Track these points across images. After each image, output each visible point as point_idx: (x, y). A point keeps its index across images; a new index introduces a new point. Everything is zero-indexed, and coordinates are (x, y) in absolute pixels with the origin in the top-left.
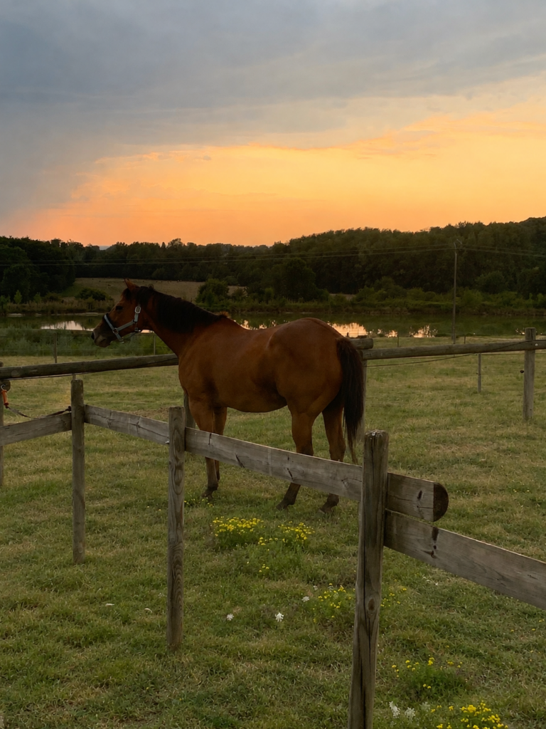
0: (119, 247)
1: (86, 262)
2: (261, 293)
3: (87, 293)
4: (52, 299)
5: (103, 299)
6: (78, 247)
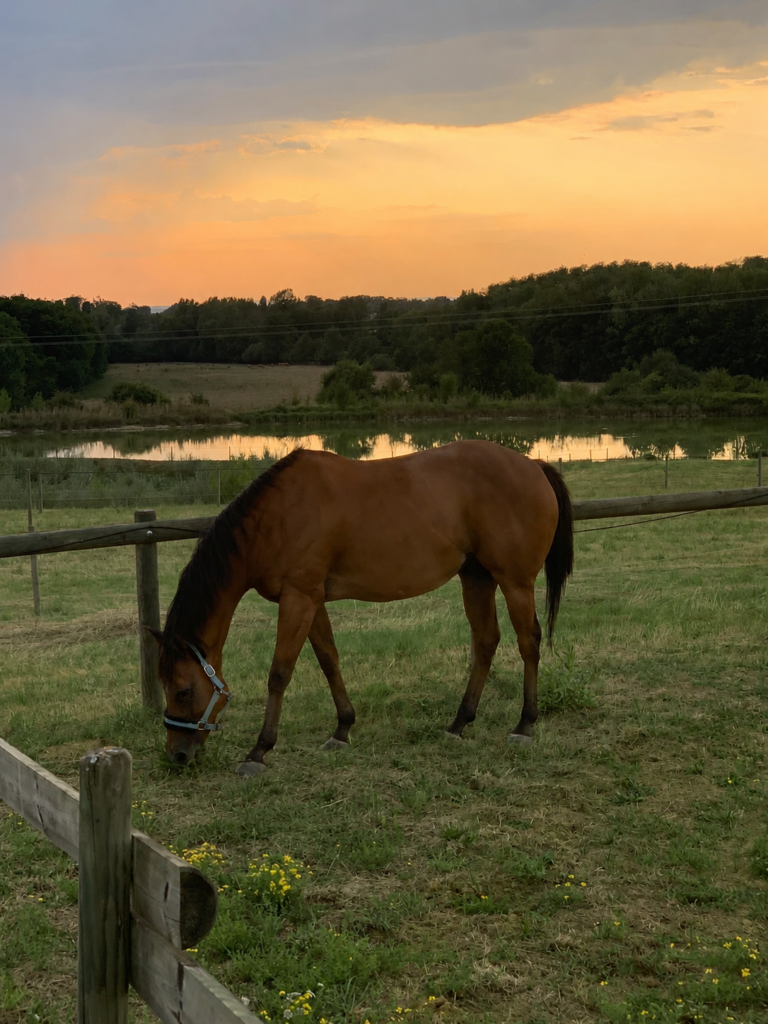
0: (184, 308)
1: (126, 336)
2: (434, 384)
3: (124, 391)
4: (64, 403)
5: (153, 401)
6: (112, 309)
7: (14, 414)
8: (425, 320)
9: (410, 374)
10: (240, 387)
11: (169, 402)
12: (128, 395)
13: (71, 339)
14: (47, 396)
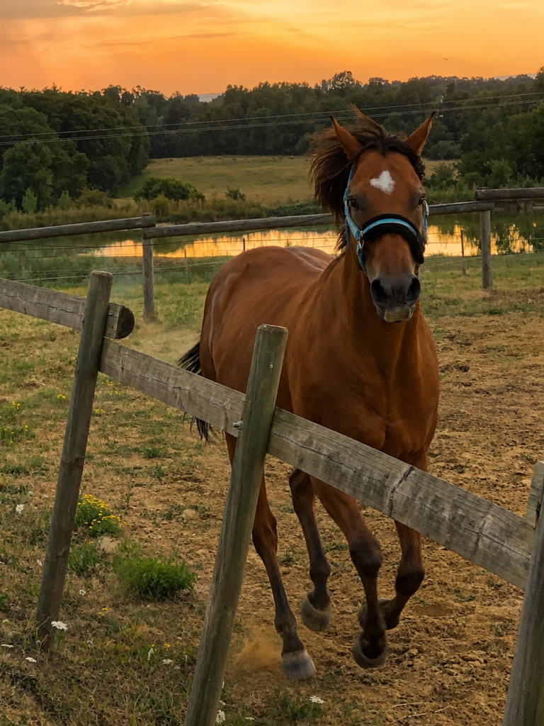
2: (487, 171)
3: (155, 188)
4: (92, 201)
5: (184, 197)
6: (154, 99)
7: (40, 214)
8: (496, 101)
9: (460, 161)
10: (290, 180)
11: (203, 198)
12: (159, 192)
13: (105, 133)
14: (75, 195)
